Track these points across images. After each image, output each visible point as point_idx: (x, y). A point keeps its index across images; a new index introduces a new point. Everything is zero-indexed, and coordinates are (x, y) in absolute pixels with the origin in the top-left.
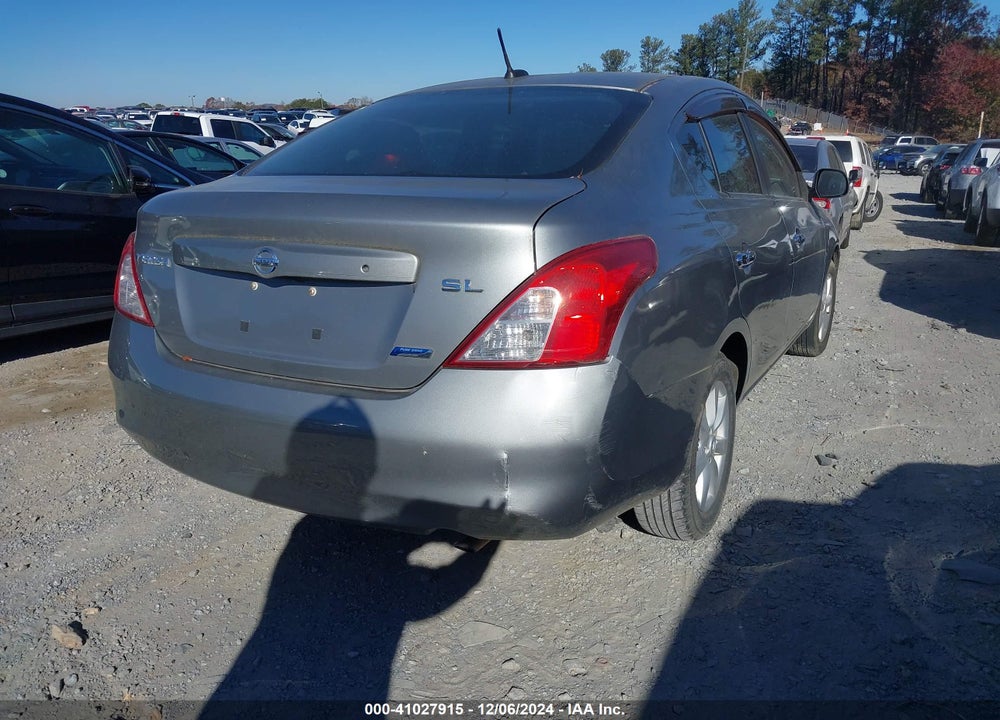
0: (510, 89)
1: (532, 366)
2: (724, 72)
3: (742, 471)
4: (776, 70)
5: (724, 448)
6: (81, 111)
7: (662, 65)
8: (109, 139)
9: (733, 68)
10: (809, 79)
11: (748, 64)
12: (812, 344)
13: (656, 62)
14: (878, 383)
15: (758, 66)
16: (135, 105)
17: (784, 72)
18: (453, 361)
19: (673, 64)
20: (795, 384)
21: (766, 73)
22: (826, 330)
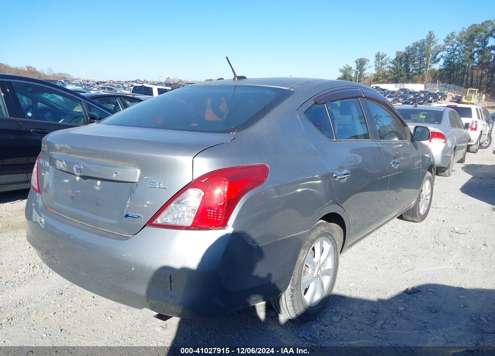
0: (235, 85)
1: (187, 228)
2: (417, 70)
3: (351, 285)
4: (446, 69)
5: (332, 273)
6: (110, 82)
7: (386, 66)
8: (83, 100)
9: (423, 68)
10: (463, 74)
11: (430, 66)
12: (416, 217)
13: (382, 64)
14: (448, 240)
15: (437, 67)
16: (134, 80)
17: (450, 70)
18: (151, 223)
19: (391, 65)
20: (401, 237)
21: (440, 70)
22: (426, 209)
